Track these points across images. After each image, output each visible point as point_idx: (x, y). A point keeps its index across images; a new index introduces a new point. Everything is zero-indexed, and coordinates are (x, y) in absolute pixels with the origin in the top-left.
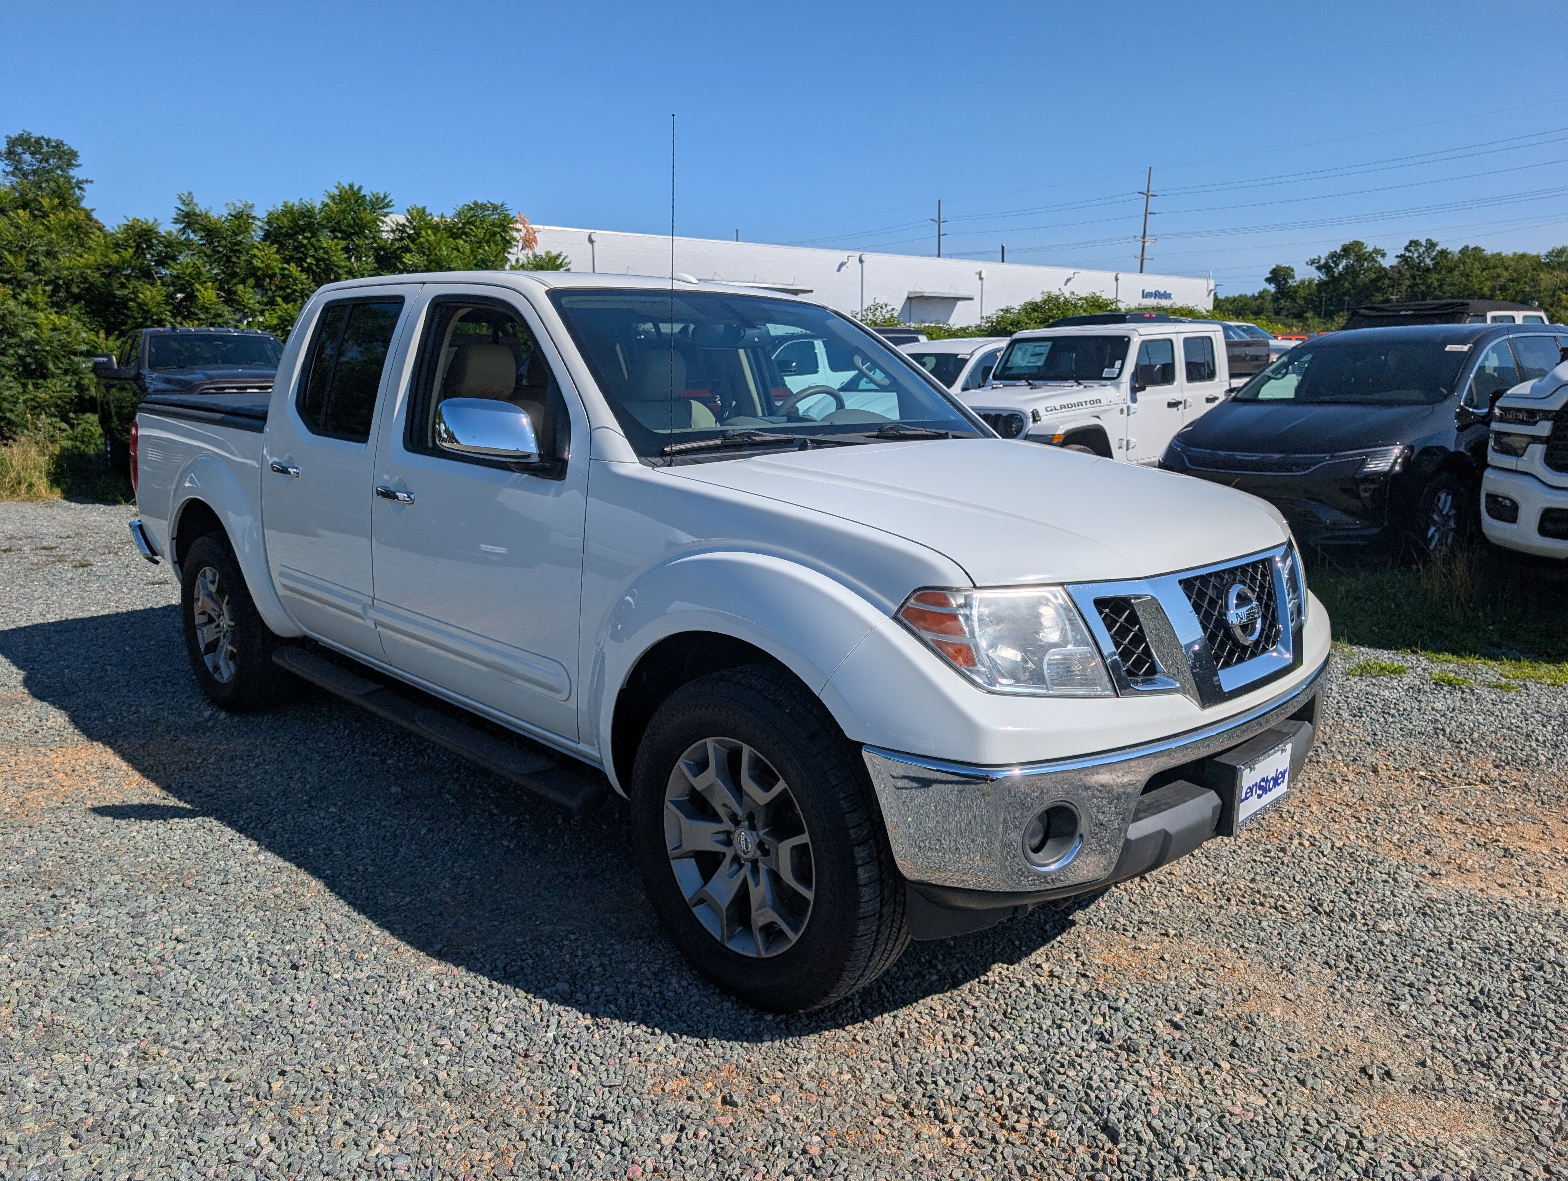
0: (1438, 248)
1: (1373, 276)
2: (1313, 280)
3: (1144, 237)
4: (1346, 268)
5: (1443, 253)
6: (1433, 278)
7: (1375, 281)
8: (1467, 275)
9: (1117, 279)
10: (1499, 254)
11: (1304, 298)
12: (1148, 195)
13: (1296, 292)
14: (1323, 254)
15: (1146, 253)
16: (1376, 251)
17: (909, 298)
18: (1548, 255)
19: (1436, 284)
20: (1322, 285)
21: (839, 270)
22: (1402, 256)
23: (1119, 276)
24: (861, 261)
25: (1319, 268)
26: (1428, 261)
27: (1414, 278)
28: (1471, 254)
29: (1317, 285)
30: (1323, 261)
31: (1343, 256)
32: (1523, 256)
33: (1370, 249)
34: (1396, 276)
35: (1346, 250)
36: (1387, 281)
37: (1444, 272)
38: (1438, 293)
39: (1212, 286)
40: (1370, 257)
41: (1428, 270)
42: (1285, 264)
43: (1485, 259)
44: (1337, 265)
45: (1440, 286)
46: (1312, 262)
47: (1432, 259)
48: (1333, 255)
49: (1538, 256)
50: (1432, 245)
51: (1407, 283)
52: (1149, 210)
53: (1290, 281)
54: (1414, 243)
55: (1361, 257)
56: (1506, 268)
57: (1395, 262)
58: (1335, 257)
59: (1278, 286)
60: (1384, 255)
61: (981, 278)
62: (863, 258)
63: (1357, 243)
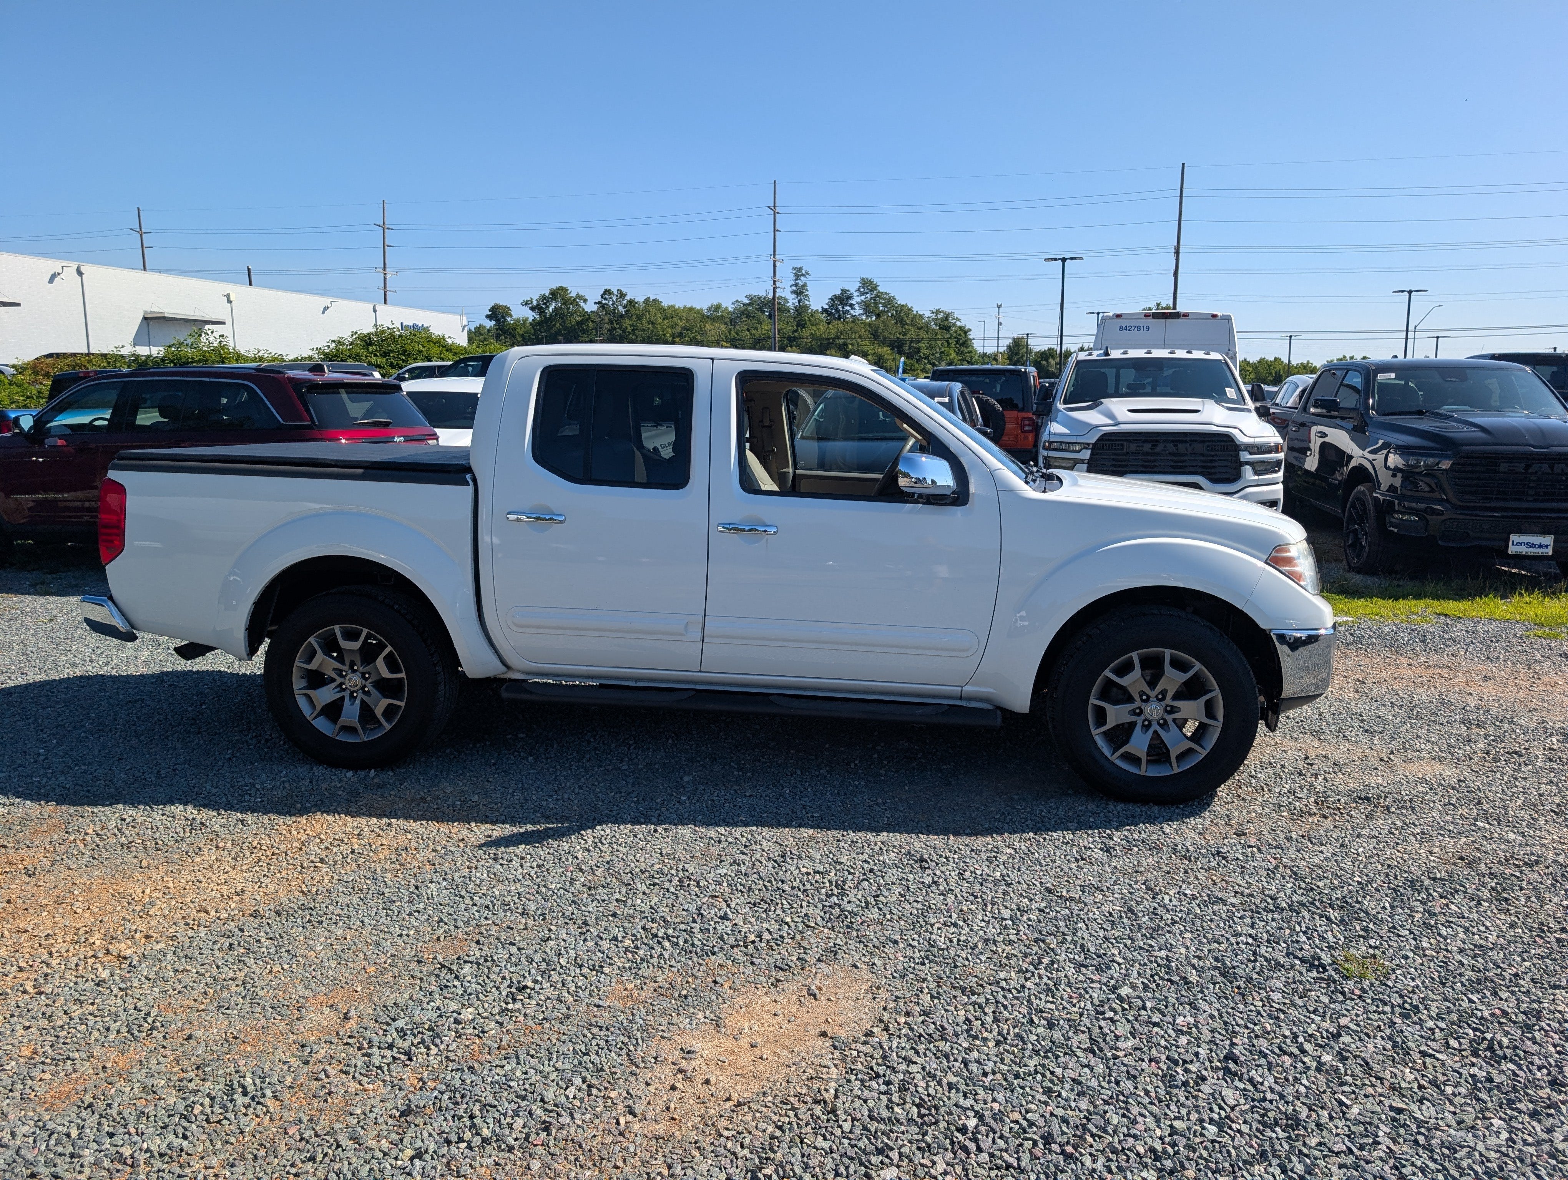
0: (628, 298)
1: (579, 319)
2: (527, 319)
3: (384, 269)
4: (556, 310)
5: (631, 302)
6: (627, 323)
7: (580, 323)
8: (653, 323)
9: (375, 311)
10: (673, 306)
11: (522, 336)
12: (384, 227)
13: (515, 330)
14: (535, 297)
15: (388, 285)
16: (579, 296)
17: (145, 319)
18: (709, 310)
19: (629, 329)
20: (534, 324)
21: (51, 281)
22: (599, 303)
23: (377, 308)
24: (80, 273)
25: (533, 309)
26: (621, 308)
27: (612, 323)
28: (651, 304)
29: (531, 324)
30: (535, 303)
31: (552, 299)
32: (691, 309)
33: (573, 295)
34: (598, 319)
35: (555, 294)
36: (591, 324)
37: (634, 318)
38: (631, 336)
39: (465, 323)
40: (574, 302)
41: (621, 316)
42: (502, 303)
43: (662, 310)
44: (548, 307)
45: (633, 330)
46: (526, 303)
47: (624, 307)
48: (543, 298)
49: (701, 310)
50: (622, 295)
51: (608, 326)
52: (387, 243)
53: (509, 319)
54: (607, 292)
55: (567, 302)
56: (680, 319)
57: (595, 308)
58: (545, 300)
59: (498, 321)
60: (585, 301)
61: (230, 302)
62: (83, 269)
63: (562, 288)
